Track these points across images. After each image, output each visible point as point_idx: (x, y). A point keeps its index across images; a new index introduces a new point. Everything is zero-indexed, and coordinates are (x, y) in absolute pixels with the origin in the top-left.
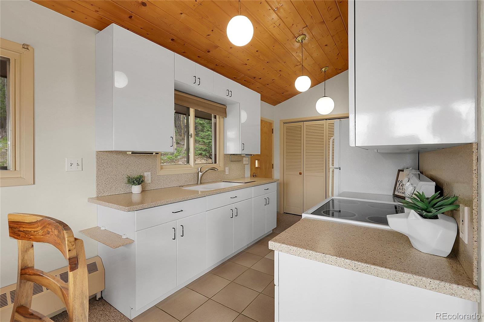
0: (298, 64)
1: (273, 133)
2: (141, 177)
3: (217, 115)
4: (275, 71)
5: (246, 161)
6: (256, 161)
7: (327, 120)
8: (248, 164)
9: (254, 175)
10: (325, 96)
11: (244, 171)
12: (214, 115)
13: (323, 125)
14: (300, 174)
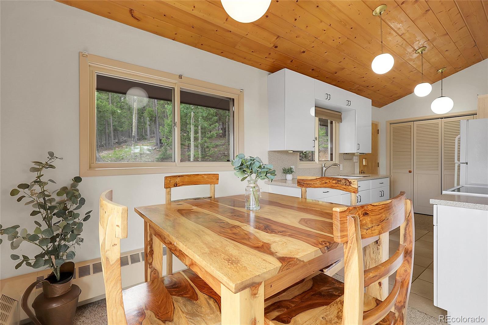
0: (413, 70)
1: (378, 134)
2: (291, 169)
3: (334, 120)
4: (389, 79)
5: (356, 159)
6: (364, 159)
7: (443, 118)
8: (357, 162)
9: (362, 172)
10: (442, 97)
11: (354, 168)
12: (331, 121)
13: (438, 124)
14: (410, 172)
